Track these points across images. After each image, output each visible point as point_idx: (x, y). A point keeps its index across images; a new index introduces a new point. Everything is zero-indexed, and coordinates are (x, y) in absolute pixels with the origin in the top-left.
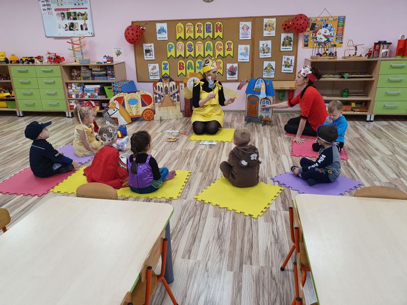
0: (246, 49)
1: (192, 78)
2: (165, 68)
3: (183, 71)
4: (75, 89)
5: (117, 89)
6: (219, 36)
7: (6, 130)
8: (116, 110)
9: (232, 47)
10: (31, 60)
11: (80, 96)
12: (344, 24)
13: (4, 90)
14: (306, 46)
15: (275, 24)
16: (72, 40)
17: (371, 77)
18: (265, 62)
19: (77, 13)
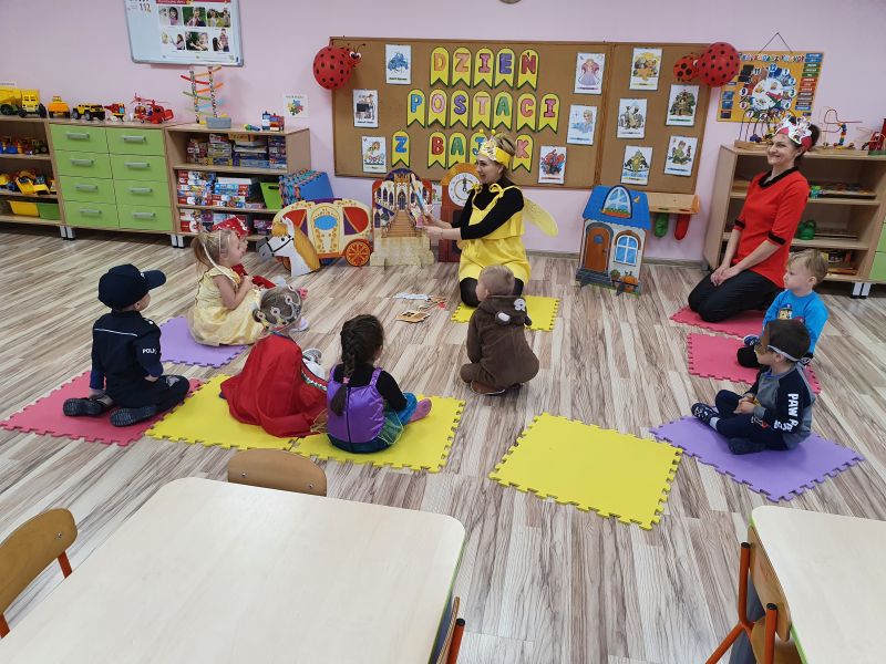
0: (588, 115)
1: (461, 176)
2: (400, 149)
3: (441, 158)
4: (194, 185)
5: (291, 192)
6: (527, 82)
7: (36, 271)
8: (287, 239)
9: (556, 109)
10: (97, 114)
11: (204, 202)
12: (818, 70)
13: (34, 177)
14: (726, 116)
15: (659, 63)
16: (192, 73)
17: (873, 198)
18: (627, 147)
19: (207, 10)
